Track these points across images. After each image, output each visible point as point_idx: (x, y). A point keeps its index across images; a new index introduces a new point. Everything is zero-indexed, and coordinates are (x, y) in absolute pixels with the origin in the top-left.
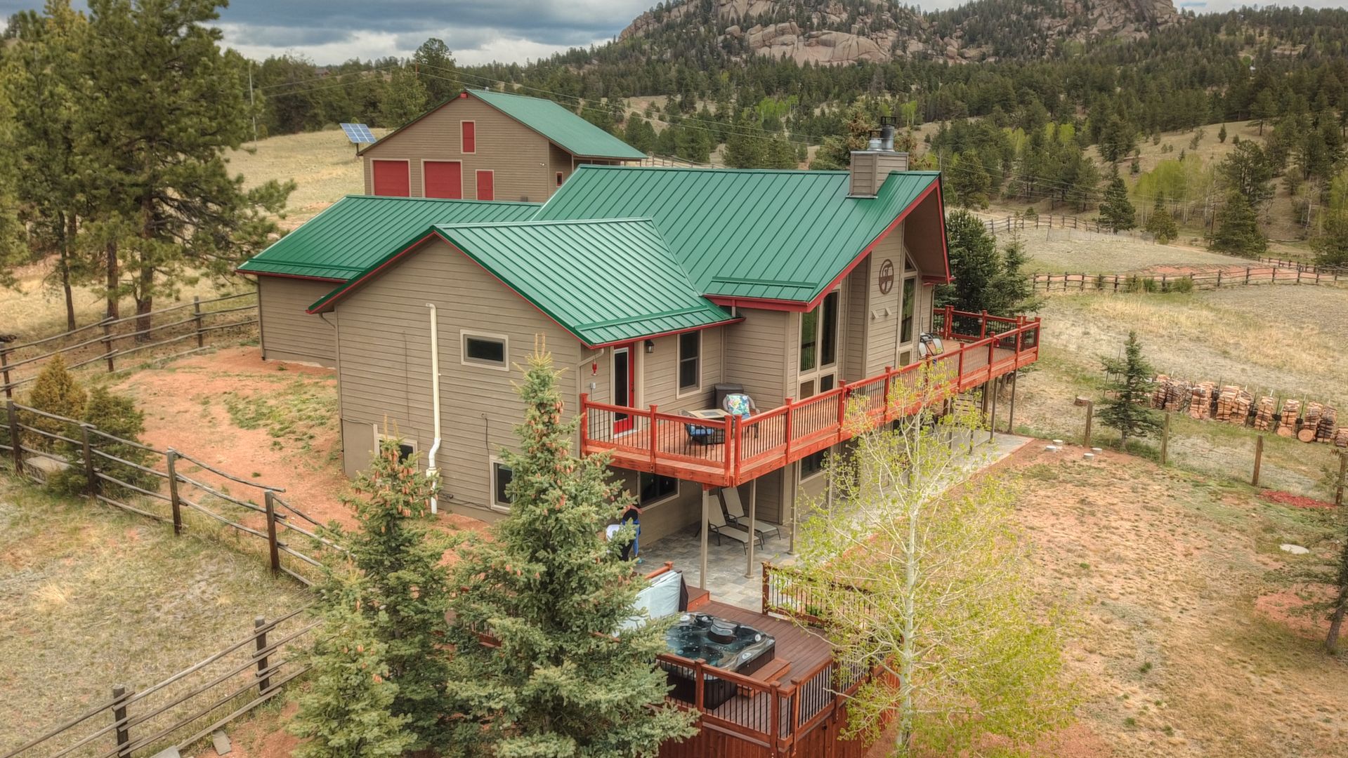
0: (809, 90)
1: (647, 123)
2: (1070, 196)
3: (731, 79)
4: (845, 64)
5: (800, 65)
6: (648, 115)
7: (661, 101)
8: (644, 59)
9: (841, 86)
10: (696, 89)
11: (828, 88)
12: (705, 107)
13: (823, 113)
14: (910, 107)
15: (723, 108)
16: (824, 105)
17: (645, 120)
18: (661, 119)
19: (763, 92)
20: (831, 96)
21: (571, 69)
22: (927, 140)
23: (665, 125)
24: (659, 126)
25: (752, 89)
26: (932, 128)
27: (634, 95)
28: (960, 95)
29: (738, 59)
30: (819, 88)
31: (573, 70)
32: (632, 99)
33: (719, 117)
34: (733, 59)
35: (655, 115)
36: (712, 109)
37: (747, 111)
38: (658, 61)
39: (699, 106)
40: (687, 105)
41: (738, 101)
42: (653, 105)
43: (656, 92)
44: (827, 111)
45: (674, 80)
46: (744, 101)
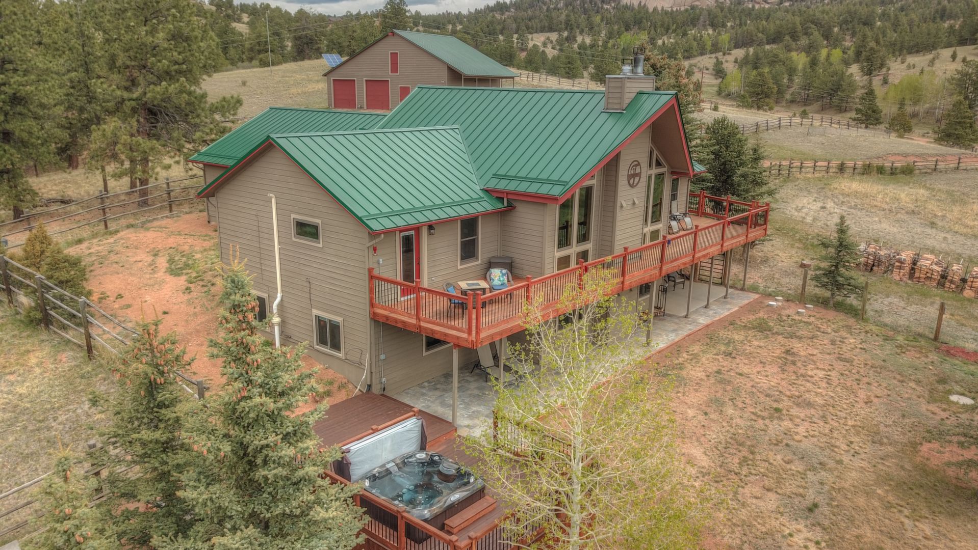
0: (655, 27)
1: (543, 51)
2: (835, 100)
3: (602, 20)
4: (683, 9)
5: (651, 10)
6: (545, 45)
7: (554, 36)
8: (545, 8)
9: (677, 24)
10: (578, 27)
11: (669, 26)
12: (583, 39)
13: (664, 43)
14: (725, 37)
15: (595, 40)
16: (665, 38)
17: (542, 49)
18: (553, 48)
19: (623, 29)
20: (670, 31)
21: (496, 15)
22: (736, 61)
23: (556, 52)
24: (551, 52)
25: (616, 27)
26: (739, 53)
27: (536, 32)
28: (761, 29)
29: (609, 7)
30: (662, 25)
31: (498, 16)
32: (535, 35)
33: (592, 46)
34: (605, 6)
35: (550, 46)
36: (588, 41)
37: (611, 42)
38: (555, 9)
39: (579, 39)
40: (571, 39)
41: (606, 35)
42: (548, 38)
43: (551, 30)
44: (666, 42)
45: (563, 21)
46: (610, 36)
